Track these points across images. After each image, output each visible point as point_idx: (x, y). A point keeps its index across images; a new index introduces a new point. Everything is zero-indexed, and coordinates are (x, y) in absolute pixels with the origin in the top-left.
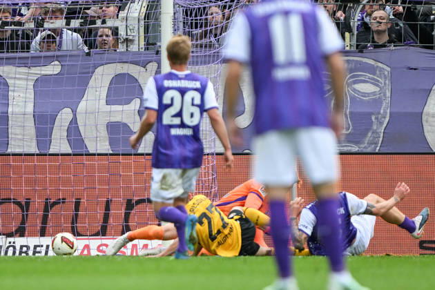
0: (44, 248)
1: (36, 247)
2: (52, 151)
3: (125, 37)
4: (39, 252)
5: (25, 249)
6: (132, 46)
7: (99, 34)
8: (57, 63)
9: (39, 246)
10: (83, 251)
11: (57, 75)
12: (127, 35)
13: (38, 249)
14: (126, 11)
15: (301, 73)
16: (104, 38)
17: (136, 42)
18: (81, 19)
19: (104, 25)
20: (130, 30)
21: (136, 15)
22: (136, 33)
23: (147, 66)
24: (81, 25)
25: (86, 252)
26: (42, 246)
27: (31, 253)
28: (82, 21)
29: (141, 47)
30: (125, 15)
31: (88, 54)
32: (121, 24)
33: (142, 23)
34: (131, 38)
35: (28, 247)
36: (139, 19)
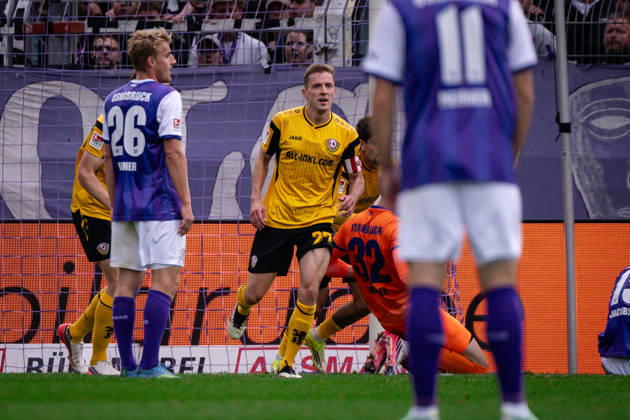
0: (197, 362)
1: (184, 360)
2: (213, 216)
3: (323, 45)
4: (190, 369)
5: (168, 363)
6: (333, 59)
7: (288, 40)
8: (220, 83)
9: (189, 359)
10: (255, 367)
11: (220, 101)
12: (326, 42)
13: (188, 364)
14: (324, 6)
15: (481, 98)
16: (294, 46)
17: (340, 53)
18: (258, 17)
19: (292, 28)
20: (331, 34)
21: (340, 12)
22: (339, 40)
23: (357, 90)
24: (257, 27)
25: (259, 369)
26: (194, 359)
27: (177, 369)
28: (259, 21)
29: (346, 59)
30: (323, 12)
31: (267, 71)
32: (317, 25)
33: (349, 24)
34: (331, 46)
35: (172, 361)
36: (344, 19)
